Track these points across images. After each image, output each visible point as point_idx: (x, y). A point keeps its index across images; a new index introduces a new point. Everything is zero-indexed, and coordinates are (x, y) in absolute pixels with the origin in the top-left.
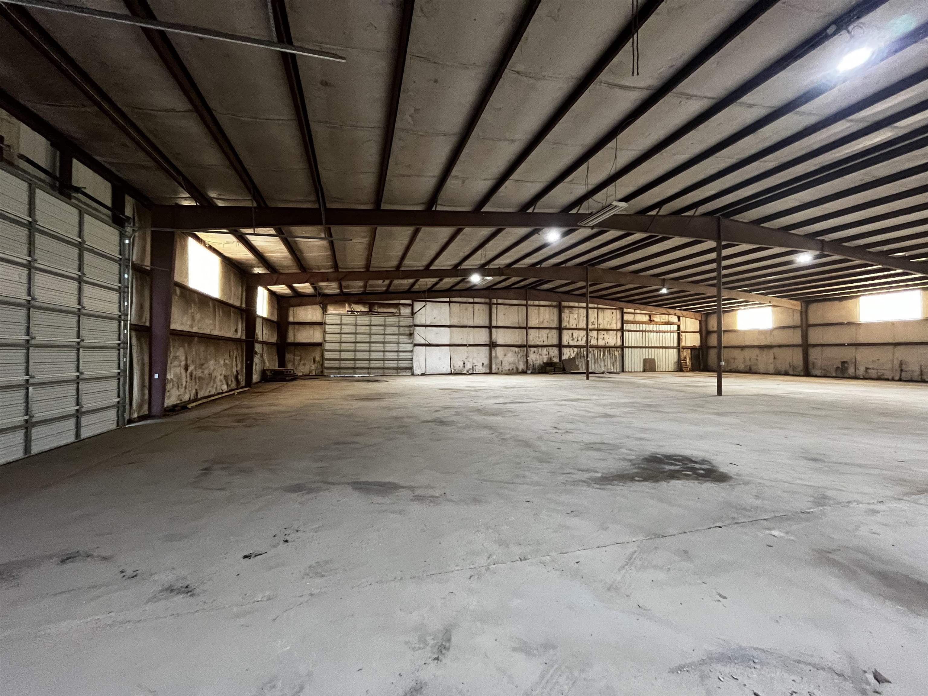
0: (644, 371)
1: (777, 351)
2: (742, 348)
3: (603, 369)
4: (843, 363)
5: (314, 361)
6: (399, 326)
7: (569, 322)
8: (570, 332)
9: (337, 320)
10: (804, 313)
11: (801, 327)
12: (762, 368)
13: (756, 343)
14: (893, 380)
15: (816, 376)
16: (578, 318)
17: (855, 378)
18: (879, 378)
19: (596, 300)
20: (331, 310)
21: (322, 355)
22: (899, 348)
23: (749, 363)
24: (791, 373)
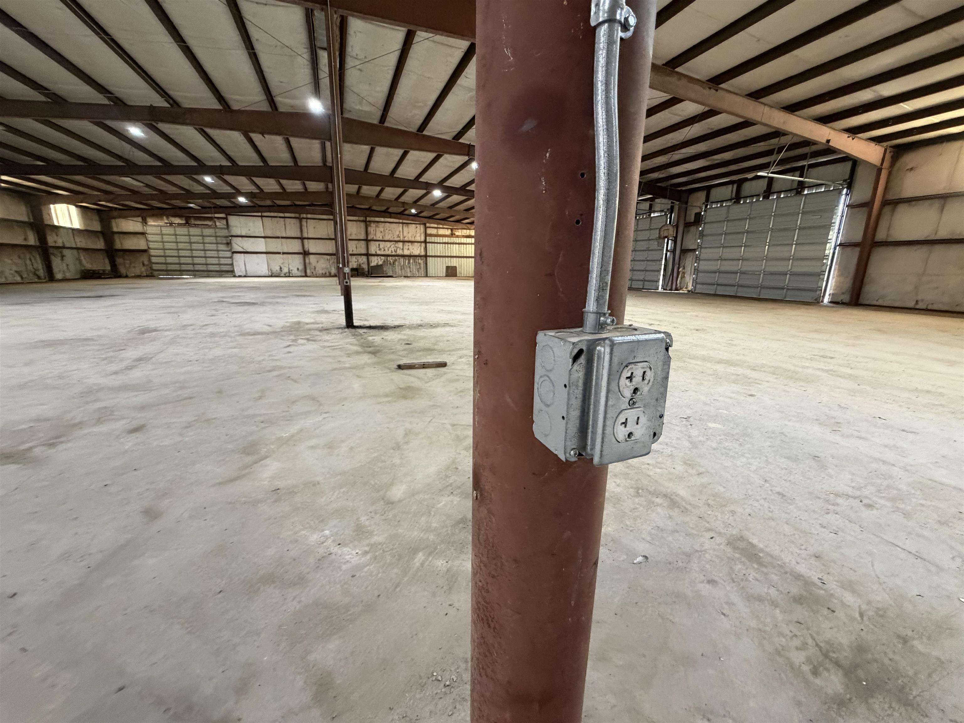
0: (447, 276)
5: (144, 264)
6: (216, 237)
7: (375, 235)
8: (377, 243)
9: (157, 230)
20: (151, 222)
21: (150, 260)
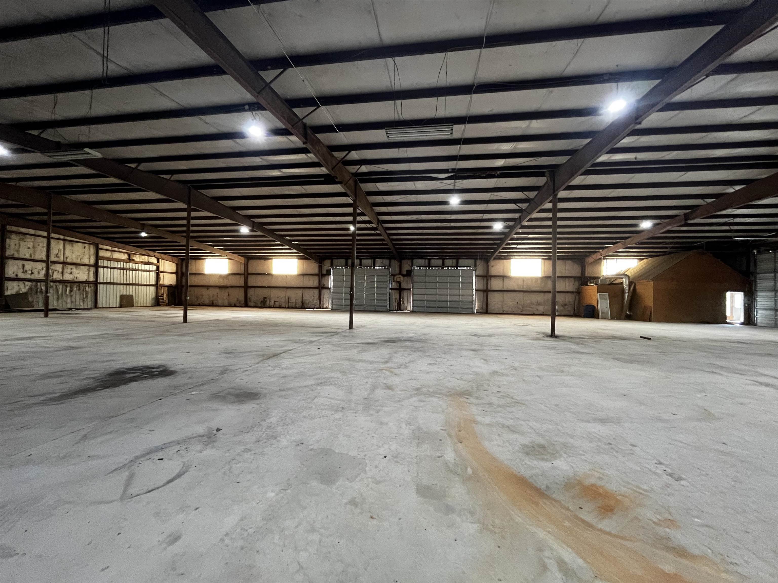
0: (121, 306)
1: (230, 290)
2: (208, 287)
3: (69, 306)
4: (265, 298)
7: (18, 251)
8: (21, 262)
10: (246, 266)
11: (244, 274)
12: (220, 303)
13: (218, 284)
14: (285, 308)
15: (251, 307)
16: (33, 247)
17: (270, 307)
18: (280, 307)
19: (62, 230)
22: (289, 290)
23: (212, 299)
24: (238, 305)
